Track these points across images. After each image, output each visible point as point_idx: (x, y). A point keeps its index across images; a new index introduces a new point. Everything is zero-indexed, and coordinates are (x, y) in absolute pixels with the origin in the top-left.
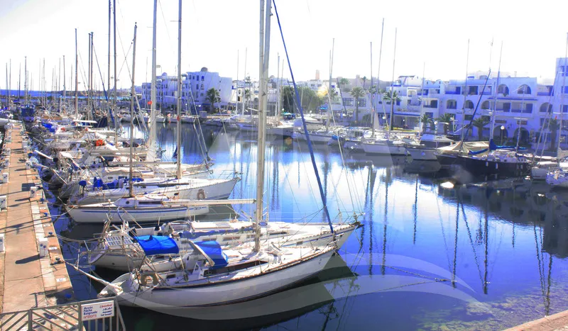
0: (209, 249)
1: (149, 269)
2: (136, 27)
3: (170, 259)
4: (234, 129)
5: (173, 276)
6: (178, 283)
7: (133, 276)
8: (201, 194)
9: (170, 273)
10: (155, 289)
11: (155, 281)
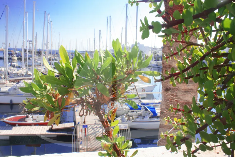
0: (151, 109)
1: (131, 115)
2: (122, 29)
3: (137, 112)
4: (150, 66)
5: (138, 118)
6: (140, 120)
7: (125, 117)
8: (143, 90)
9: (137, 117)
10: (133, 122)
11: (133, 119)
